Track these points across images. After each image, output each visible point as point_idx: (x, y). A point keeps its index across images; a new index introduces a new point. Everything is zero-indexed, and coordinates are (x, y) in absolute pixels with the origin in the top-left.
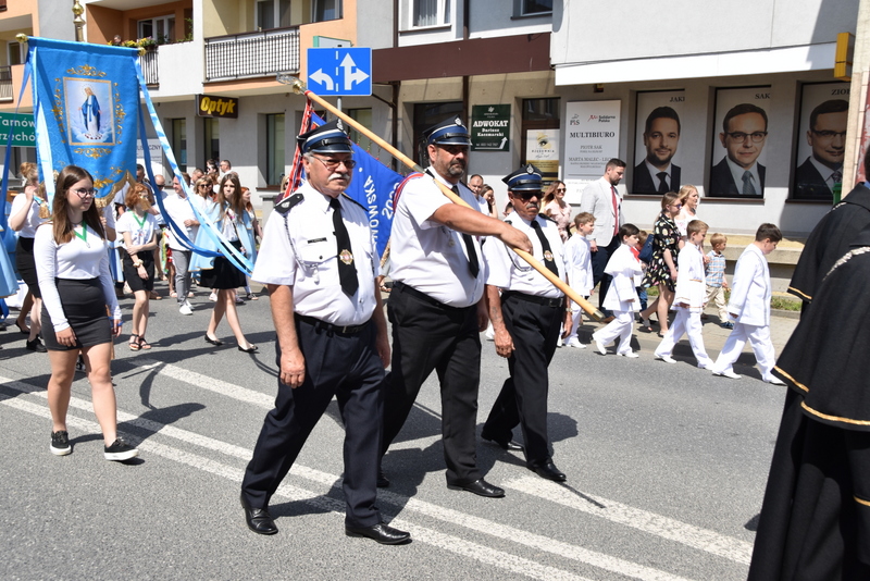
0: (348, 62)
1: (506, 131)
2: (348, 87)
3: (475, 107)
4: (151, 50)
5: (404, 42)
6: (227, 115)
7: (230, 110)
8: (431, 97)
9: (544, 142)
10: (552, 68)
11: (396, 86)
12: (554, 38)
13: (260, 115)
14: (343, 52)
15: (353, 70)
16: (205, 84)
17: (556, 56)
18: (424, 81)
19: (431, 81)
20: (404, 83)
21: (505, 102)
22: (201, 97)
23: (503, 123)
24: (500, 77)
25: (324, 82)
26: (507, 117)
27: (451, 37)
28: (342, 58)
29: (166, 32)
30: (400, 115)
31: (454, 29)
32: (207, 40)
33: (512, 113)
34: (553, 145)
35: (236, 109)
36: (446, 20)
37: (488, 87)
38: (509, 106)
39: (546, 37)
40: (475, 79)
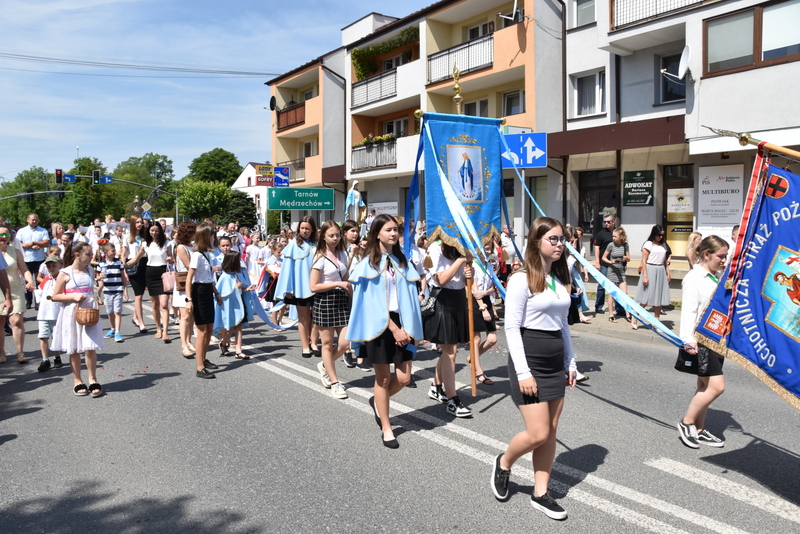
0: (529, 144)
1: (650, 190)
2: (529, 161)
3: (626, 173)
4: (392, 142)
5: (571, 127)
8: (592, 166)
9: (681, 198)
10: (687, 141)
11: (565, 159)
12: (688, 119)
14: (526, 137)
15: (534, 149)
17: (689, 133)
18: (587, 155)
19: (592, 154)
20: (572, 157)
21: (649, 169)
23: (648, 185)
24: (646, 150)
25: (512, 159)
26: (652, 180)
27: (607, 121)
28: (525, 141)
29: (402, 129)
30: (569, 180)
31: (609, 116)
33: (655, 176)
34: (688, 202)
36: (603, 110)
37: (636, 158)
38: (653, 171)
39: (681, 118)
40: (626, 152)
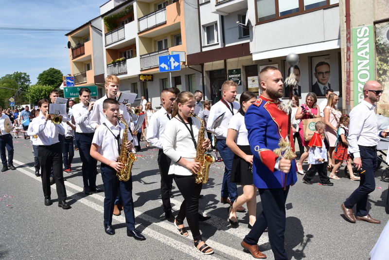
0: (172, 60)
1: (240, 78)
2: (173, 68)
3: (229, 70)
4: (124, 61)
5: (204, 50)
6: (149, 80)
7: (150, 78)
8: (214, 68)
9: (254, 81)
10: (251, 54)
11: (202, 65)
12: (251, 45)
13: (160, 79)
14: (170, 57)
15: (174, 62)
16: (141, 71)
17: (252, 50)
18: (211, 63)
19: (214, 62)
20: (205, 64)
21: (239, 68)
22: (140, 75)
23: (239, 75)
24: (236, 59)
25: (165, 67)
26: (240, 73)
27: (219, 46)
29: (130, 55)
31: (220, 44)
32: (141, 56)
33: (242, 71)
34: (257, 82)
35: (152, 78)
36: (218, 41)
37: (233, 63)
38: (240, 69)
39: (248, 44)
40: (229, 61)
